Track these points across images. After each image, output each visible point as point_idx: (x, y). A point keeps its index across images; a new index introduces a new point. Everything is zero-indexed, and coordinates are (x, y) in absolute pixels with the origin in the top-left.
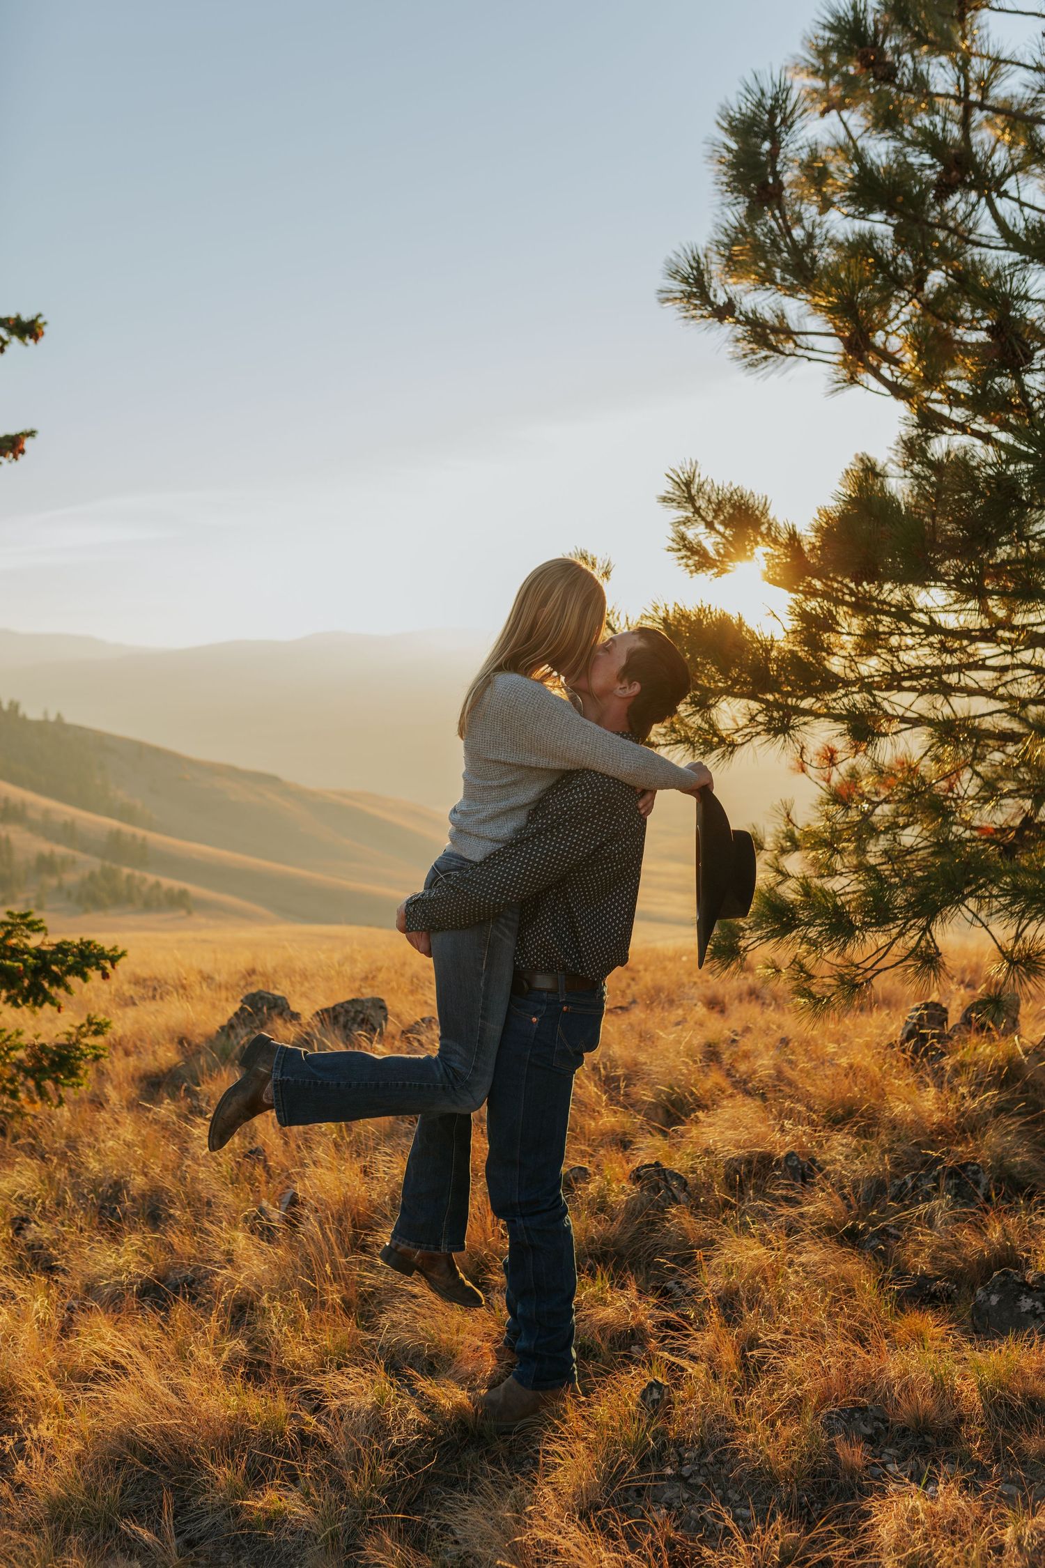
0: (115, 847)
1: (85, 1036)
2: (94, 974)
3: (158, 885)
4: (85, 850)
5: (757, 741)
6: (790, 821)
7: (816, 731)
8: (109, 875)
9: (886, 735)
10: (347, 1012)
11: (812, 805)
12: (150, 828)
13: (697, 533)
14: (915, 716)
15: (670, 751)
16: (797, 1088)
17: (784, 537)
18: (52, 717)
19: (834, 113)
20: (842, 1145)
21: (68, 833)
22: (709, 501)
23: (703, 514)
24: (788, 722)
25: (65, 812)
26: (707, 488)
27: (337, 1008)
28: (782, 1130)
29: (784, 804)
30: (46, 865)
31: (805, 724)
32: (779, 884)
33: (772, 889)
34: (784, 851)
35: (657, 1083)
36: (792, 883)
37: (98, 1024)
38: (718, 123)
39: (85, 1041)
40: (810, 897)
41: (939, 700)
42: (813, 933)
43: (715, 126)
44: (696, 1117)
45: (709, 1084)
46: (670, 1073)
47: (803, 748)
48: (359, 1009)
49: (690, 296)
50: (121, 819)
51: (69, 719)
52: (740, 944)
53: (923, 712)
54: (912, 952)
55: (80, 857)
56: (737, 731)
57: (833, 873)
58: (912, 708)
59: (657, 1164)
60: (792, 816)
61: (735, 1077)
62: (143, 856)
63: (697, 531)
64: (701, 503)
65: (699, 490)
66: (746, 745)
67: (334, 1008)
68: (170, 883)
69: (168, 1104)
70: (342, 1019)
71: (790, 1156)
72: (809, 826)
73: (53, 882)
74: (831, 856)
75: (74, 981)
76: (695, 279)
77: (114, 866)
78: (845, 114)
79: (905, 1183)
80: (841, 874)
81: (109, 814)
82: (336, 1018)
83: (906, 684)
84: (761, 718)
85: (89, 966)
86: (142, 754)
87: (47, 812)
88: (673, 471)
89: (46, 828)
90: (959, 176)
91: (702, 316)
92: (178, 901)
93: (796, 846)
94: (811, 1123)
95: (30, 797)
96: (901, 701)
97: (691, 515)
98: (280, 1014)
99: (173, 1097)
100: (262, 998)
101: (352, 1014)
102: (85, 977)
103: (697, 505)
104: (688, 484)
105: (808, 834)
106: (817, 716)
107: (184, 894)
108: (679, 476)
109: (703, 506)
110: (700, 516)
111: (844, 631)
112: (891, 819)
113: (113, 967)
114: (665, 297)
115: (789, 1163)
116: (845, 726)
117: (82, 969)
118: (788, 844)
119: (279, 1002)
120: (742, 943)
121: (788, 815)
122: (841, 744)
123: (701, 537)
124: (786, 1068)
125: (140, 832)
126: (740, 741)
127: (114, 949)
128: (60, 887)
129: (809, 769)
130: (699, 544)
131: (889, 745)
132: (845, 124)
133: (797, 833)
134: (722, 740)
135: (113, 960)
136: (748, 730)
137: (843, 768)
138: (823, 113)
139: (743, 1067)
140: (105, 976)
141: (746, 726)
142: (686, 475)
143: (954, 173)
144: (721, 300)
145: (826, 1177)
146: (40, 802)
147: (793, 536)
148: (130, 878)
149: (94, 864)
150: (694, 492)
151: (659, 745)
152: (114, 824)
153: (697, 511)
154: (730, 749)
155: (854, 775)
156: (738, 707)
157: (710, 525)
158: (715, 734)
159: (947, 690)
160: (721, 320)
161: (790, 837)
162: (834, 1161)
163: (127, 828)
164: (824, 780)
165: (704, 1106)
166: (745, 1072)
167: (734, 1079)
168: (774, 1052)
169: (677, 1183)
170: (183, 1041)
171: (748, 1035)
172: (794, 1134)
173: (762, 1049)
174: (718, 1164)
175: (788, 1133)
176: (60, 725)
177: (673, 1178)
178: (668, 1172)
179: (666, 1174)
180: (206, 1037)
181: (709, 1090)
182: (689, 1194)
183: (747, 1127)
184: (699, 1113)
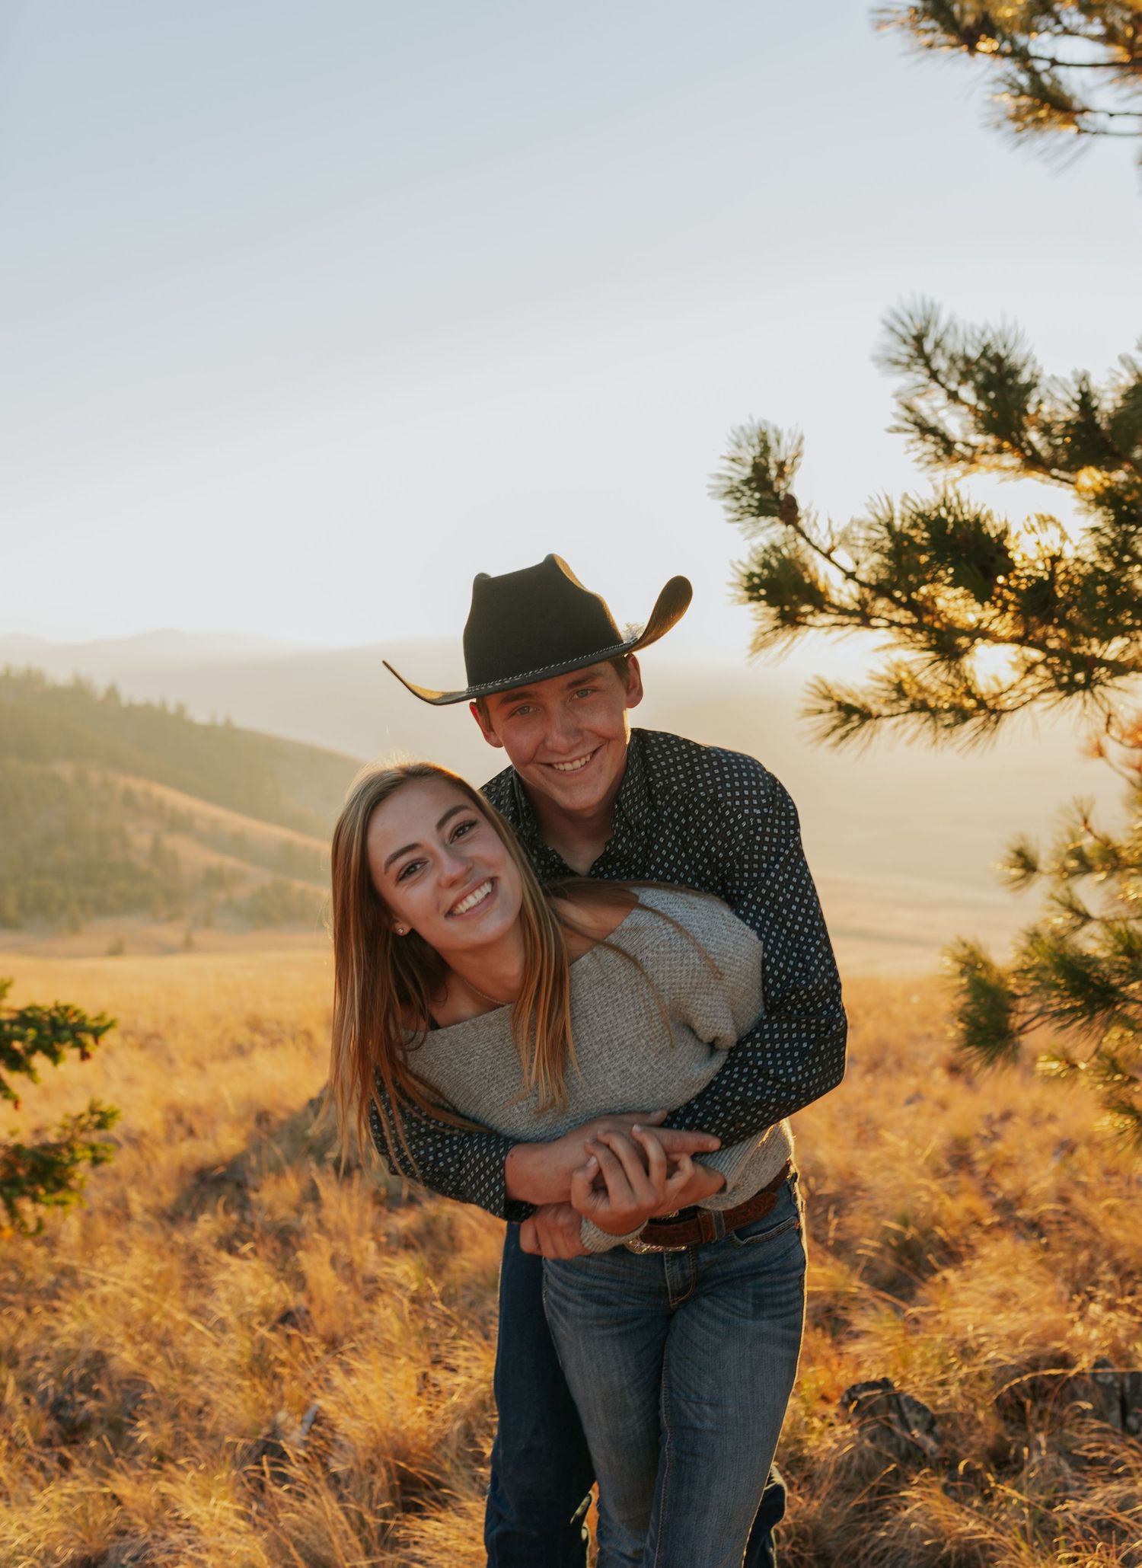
0: (289, 859)
1: (83, 1129)
2: (70, 1053)
4: (256, 862)
5: (1038, 704)
6: (1088, 828)
8: (280, 890)
13: (935, 407)
15: (896, 726)
16: (1095, 1230)
18: (221, 720)
21: (237, 845)
22: (952, 359)
23: (944, 379)
25: (234, 821)
26: (950, 340)
29: (1079, 803)
30: (214, 878)
32: (1075, 929)
33: (1062, 938)
34: (1069, 874)
35: (882, 1214)
36: (1093, 928)
37: (102, 1113)
39: (84, 1137)
44: (945, 1280)
45: (957, 1211)
46: (903, 1195)
47: (1109, 716)
51: (239, 723)
52: (1011, 1021)
55: (250, 869)
56: (1005, 689)
59: (885, 1384)
60: (1092, 823)
61: (994, 1195)
63: (935, 404)
64: (940, 363)
65: (937, 347)
66: (1021, 712)
69: (206, 1222)
73: (221, 896)
75: (39, 1061)
77: (286, 880)
81: (281, 823)
84: (1041, 672)
85: (62, 1041)
86: (315, 761)
87: (215, 822)
89: (214, 839)
97: (925, 381)
99: (214, 1211)
102: (54, 1056)
103: (935, 365)
104: (919, 339)
108: (904, 325)
109: (944, 367)
110: (939, 382)
113: (96, 1041)
117: (51, 1045)
118: (1076, 863)
120: (1014, 1021)
121: (1086, 821)
123: (943, 414)
124: (1078, 1199)
126: (1008, 704)
127: (100, 1018)
128: (229, 903)
130: (937, 421)
133: (1088, 848)
134: (981, 704)
135: (97, 1033)
136: (1017, 692)
139: (1007, 1184)
140: (85, 1056)
141: (1012, 687)
142: (916, 324)
144: (971, 17)
149: (261, 877)
150: (929, 349)
151: (879, 716)
153: (934, 375)
154: (993, 718)
157: (953, 396)
158: (969, 694)
164: (1135, 767)
165: (951, 1255)
166: (1010, 1192)
167: (993, 1200)
168: (1054, 1164)
169: (919, 1418)
170: (262, 1117)
171: (1008, 1125)
172: (1105, 1326)
173: (1034, 1155)
174: (981, 1377)
175: (1094, 1323)
176: (229, 729)
177: (911, 1410)
178: (902, 1398)
179: (898, 1402)
180: (292, 1113)
181: (958, 1222)
182: (939, 1440)
183: (1026, 1309)
184: (948, 1273)
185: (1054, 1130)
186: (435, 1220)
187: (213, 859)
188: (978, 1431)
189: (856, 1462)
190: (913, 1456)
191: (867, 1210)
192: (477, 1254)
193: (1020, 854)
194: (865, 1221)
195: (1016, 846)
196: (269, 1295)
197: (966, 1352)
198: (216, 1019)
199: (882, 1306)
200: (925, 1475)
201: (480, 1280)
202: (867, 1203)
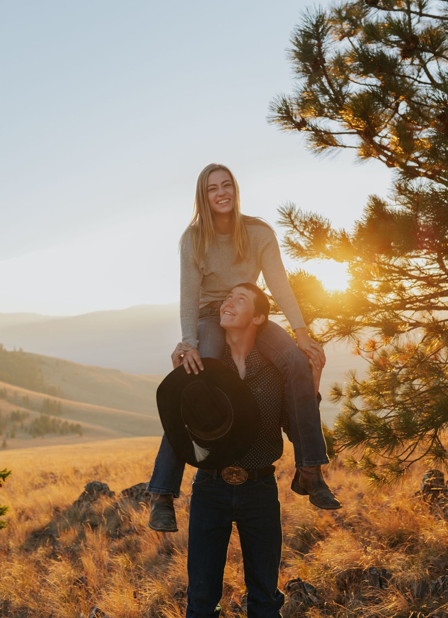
0: (48, 407)
3: (66, 423)
4: (33, 409)
5: (335, 339)
6: (355, 381)
7: (366, 332)
8: (44, 420)
9: (403, 332)
10: (138, 490)
11: (366, 372)
12: (63, 397)
14: (414, 322)
16: (371, 524)
17: (339, 236)
18: (18, 350)
19: (346, 38)
20: (399, 560)
21: (26, 402)
23: (298, 228)
24: (350, 328)
25: (24, 392)
26: (299, 215)
27: (133, 488)
28: (366, 552)
29: (351, 372)
30: (16, 417)
31: (360, 329)
32: (354, 414)
33: (349, 418)
34: (352, 396)
35: (296, 524)
36: (359, 414)
37: (1, 509)
38: (291, 41)
40: (370, 423)
41: (426, 313)
42: (372, 441)
43: (290, 42)
44: (319, 545)
45: (323, 522)
47: (358, 341)
48: (144, 488)
49: (283, 118)
50: (49, 394)
51: (25, 350)
52: (334, 448)
53: (419, 320)
54: (429, 451)
55: (30, 412)
56: (323, 335)
57: (381, 408)
58: (413, 318)
59: (299, 580)
60: (356, 378)
62: (58, 410)
63: (296, 237)
65: (295, 217)
66: (329, 342)
67: (131, 489)
68: (72, 422)
69: (41, 550)
70: (135, 494)
71: (371, 569)
72: (365, 382)
73: (19, 424)
74: (379, 399)
76: (285, 110)
77: (46, 416)
78: (352, 39)
79: (438, 583)
80: (385, 408)
81: (44, 392)
82: (132, 494)
83: (408, 306)
84: (335, 328)
86: (58, 364)
87: (16, 393)
88: (281, 208)
89: (15, 400)
90: (414, 46)
91: (290, 128)
92: (76, 430)
93: (358, 394)
94: (382, 548)
95: (8, 386)
96: (407, 315)
97: (292, 229)
98: (104, 493)
99: (44, 546)
100: (95, 485)
101: (140, 491)
103: (295, 224)
104: (290, 214)
105: (365, 388)
106: (365, 325)
107: (78, 426)
108: (284, 210)
109: (298, 224)
110: (297, 229)
111: (375, 279)
112: (406, 376)
113: (4, 480)
114: (270, 121)
115: (372, 573)
116: (380, 329)
118: (355, 392)
119: (104, 487)
120: (335, 448)
121: (354, 378)
122: (378, 339)
123: (298, 240)
124: (364, 513)
125: (58, 399)
126: (325, 340)
128: (22, 427)
129: (362, 352)
130: (297, 243)
131: (405, 337)
132: (351, 42)
133: (358, 386)
135: (4, 477)
136: (329, 335)
137: (379, 351)
138: (341, 39)
141: (327, 333)
142: (288, 210)
143: (412, 44)
144: (298, 120)
145: (393, 581)
146: (12, 388)
147: (344, 235)
148: (54, 421)
149: (36, 415)
150: (293, 218)
152: (46, 396)
153: (295, 227)
154: (321, 345)
155: (385, 355)
156: (323, 322)
157: (302, 234)
159: (431, 307)
160: (299, 129)
161: (355, 388)
162: (395, 571)
163: (52, 398)
164: (370, 358)
165: (321, 537)
166: (341, 514)
167: (336, 517)
168: (356, 502)
169: (311, 590)
170: (57, 509)
171: (341, 491)
172: (373, 554)
173: (349, 500)
174: (332, 576)
175: (369, 554)
176: (21, 353)
177: (308, 588)
178: (305, 584)
179: (303, 586)
180: (67, 507)
181: (323, 526)
182: (318, 597)
183: (346, 551)
184: (320, 543)
185: (356, 490)
186: (130, 542)
187: (15, 408)
188: (331, 595)
189: (290, 608)
190: (310, 603)
191: (291, 524)
192: (148, 552)
193: (335, 389)
194: (290, 528)
195: (334, 387)
196: (71, 574)
197: (326, 568)
198: (29, 474)
199: (297, 556)
200: (313, 608)
201: (150, 561)
202: (290, 521)
